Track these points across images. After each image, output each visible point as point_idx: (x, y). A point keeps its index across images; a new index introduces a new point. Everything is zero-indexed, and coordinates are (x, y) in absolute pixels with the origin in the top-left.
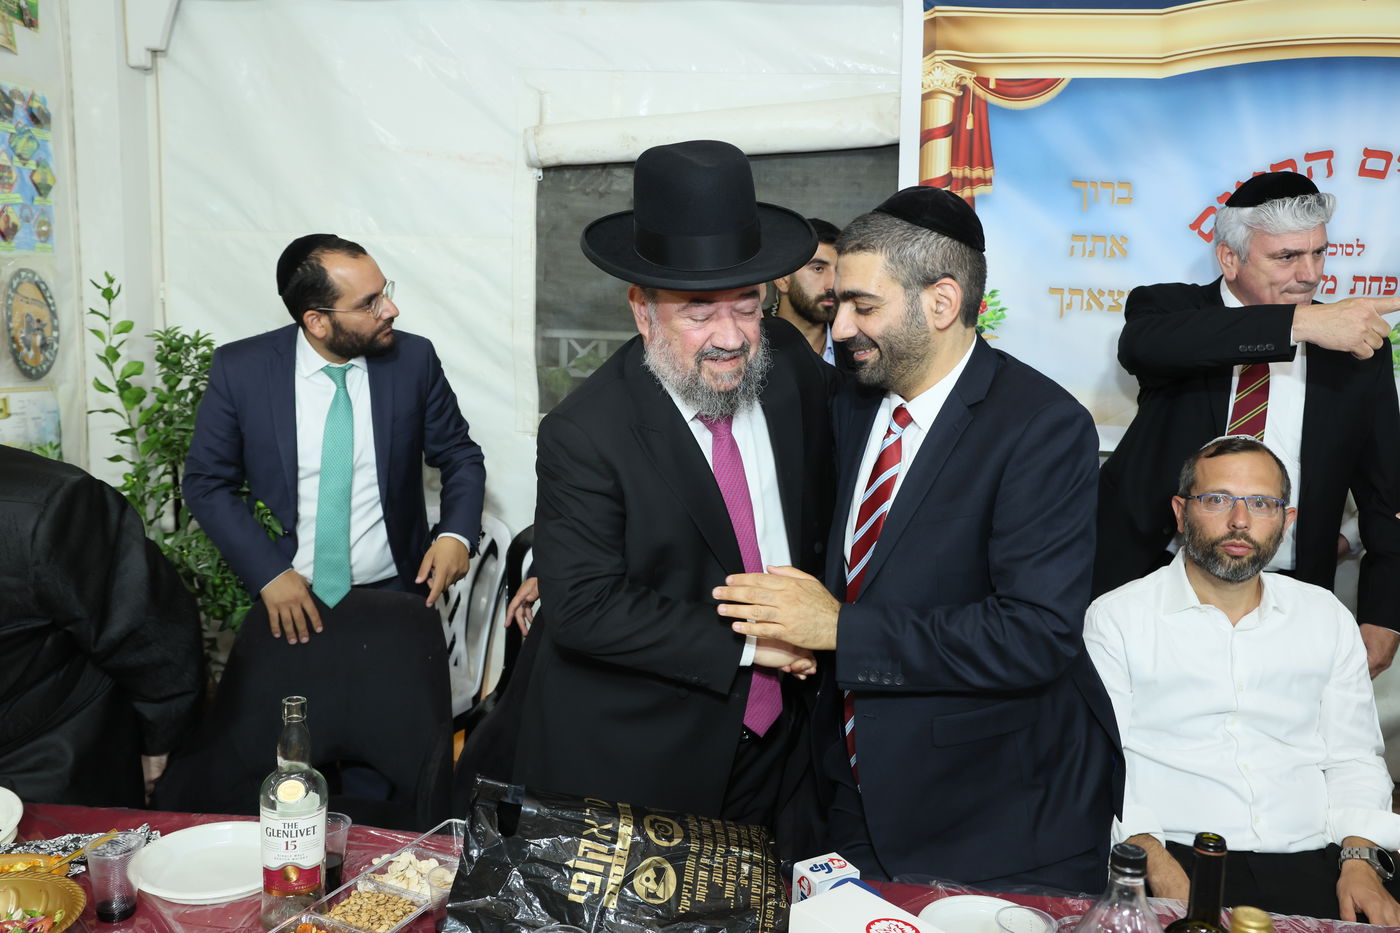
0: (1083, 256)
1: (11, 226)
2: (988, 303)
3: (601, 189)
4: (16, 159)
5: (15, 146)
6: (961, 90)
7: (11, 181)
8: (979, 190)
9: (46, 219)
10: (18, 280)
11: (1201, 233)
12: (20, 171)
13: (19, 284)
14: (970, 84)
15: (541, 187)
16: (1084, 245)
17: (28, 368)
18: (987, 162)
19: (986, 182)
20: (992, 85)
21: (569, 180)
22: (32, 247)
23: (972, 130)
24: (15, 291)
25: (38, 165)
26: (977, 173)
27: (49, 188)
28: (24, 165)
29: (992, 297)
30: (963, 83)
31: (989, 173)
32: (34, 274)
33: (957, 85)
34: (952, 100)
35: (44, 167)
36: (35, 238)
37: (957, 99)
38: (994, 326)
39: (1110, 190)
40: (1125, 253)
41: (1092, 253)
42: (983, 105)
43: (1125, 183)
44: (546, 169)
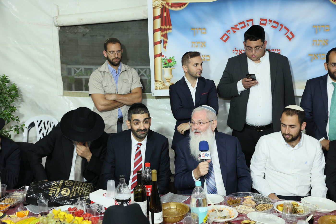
0: (195, 47)
2: (172, 60)
3: (75, 31)
6: (162, 6)
8: (168, 32)
11: (223, 40)
14: (164, 5)
15: (59, 31)
16: (195, 44)
18: (170, 24)
19: (170, 29)
20: (170, 5)
21: (67, 29)
23: (166, 16)
26: (168, 27)
29: (173, 58)
30: (163, 4)
31: (171, 27)
33: (161, 5)
34: (160, 9)
37: (161, 8)
38: (174, 65)
39: (201, 30)
40: (205, 46)
41: (197, 46)
42: (168, 10)
43: (204, 28)
44: (60, 27)
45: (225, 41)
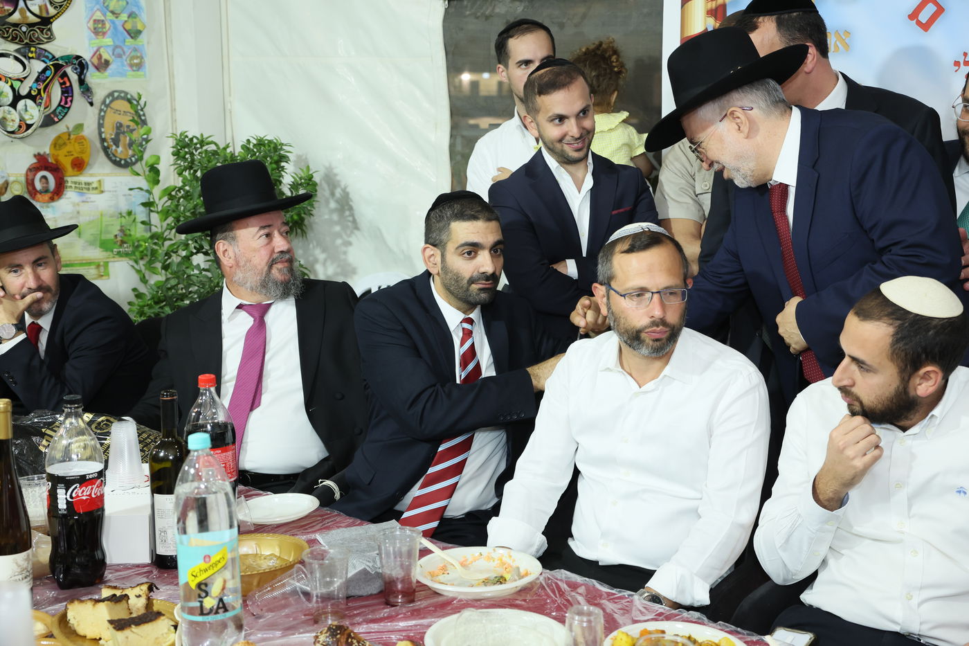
1: (103, 61)
3: (487, 13)
4: (109, 14)
5: (108, 6)
7: (104, 30)
9: (139, 55)
10: (111, 98)
11: (919, 23)
12: (113, 22)
13: (111, 102)
15: (446, 13)
17: (118, 159)
22: (123, 74)
24: (107, 106)
25: (129, 17)
27: (139, 32)
28: (117, 17)
32: (126, 93)
35: (135, 18)
36: (128, 68)
40: (847, 47)
45: (926, 27)
